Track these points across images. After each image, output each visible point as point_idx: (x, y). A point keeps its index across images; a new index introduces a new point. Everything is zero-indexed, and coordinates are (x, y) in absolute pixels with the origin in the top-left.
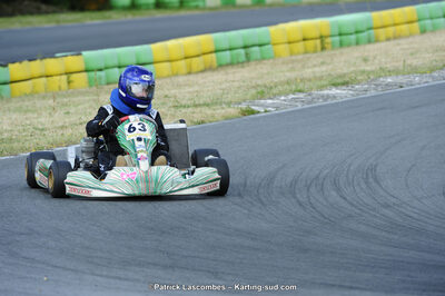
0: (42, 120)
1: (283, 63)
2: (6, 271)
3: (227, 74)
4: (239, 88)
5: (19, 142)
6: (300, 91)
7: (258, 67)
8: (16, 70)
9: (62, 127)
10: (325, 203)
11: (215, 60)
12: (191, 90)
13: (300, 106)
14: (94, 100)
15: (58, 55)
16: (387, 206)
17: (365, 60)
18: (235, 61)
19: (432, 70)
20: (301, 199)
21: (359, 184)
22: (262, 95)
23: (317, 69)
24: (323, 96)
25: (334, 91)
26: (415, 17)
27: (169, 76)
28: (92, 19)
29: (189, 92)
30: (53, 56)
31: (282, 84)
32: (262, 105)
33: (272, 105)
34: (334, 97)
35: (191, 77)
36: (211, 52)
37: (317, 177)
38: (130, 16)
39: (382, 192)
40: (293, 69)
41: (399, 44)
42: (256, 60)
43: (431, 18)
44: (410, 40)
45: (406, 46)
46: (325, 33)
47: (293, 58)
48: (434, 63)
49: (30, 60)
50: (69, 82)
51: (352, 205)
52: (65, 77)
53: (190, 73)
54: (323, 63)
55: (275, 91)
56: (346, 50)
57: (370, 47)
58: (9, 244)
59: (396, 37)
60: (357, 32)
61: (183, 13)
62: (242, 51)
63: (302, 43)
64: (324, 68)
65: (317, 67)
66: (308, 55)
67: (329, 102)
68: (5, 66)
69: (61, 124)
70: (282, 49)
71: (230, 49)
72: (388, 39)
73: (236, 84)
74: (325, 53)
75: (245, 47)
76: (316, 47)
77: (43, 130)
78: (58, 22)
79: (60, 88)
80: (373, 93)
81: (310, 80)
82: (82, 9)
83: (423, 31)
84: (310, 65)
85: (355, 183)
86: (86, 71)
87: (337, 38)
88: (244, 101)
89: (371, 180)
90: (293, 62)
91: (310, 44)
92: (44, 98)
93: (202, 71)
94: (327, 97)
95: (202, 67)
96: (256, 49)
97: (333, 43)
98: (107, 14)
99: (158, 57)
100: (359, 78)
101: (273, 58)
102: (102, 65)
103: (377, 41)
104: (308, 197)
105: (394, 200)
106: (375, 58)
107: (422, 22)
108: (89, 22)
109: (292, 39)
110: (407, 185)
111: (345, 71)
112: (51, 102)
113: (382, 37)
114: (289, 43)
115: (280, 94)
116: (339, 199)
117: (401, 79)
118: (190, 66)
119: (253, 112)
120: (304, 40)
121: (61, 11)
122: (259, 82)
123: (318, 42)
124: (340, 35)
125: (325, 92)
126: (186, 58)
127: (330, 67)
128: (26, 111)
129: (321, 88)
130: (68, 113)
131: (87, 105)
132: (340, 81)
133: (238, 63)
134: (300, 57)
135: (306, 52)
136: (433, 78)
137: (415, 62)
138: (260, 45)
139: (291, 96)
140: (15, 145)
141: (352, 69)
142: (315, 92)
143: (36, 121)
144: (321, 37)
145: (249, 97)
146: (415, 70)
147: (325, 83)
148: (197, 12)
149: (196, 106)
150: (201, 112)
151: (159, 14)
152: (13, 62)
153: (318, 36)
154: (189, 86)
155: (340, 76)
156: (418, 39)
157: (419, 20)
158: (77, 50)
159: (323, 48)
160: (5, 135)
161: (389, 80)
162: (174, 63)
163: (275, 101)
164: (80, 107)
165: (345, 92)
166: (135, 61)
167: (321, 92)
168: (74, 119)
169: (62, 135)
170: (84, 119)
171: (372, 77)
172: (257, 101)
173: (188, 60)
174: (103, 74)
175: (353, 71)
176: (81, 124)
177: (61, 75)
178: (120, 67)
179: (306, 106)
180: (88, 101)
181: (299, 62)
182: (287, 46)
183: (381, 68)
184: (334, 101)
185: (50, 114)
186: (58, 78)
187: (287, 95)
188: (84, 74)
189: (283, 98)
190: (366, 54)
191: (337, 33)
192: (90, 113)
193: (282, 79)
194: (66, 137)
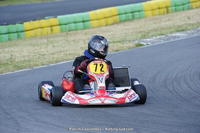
0: (43, 50)
1: (150, 20)
2: (35, 129)
3: (125, 26)
4: (132, 32)
5: (33, 61)
6: (162, 34)
7: (139, 22)
8: (27, 25)
9: (53, 54)
10: (182, 91)
11: (118, 19)
12: (110, 34)
13: (163, 42)
14: (65, 40)
15: (46, 18)
17: (189, 18)
18: (127, 19)
20: (170, 89)
21: (196, 81)
22: (144, 37)
23: (167, 23)
24: (173, 37)
25: (178, 34)
27: (97, 27)
29: (109, 35)
30: (44, 19)
31: (153, 30)
32: (145, 42)
33: (149, 41)
34: (178, 37)
35: (109, 27)
36: (116, 15)
37: (176, 77)
40: (155, 23)
42: (137, 18)
46: (168, 5)
47: (155, 17)
49: (34, 20)
50: (52, 30)
51: (195, 91)
52: (49, 28)
53: (107, 25)
54: (169, 20)
55: (150, 34)
56: (179, 13)
57: (189, 11)
58: (34, 114)
60: (183, 4)
62: (130, 14)
63: (158, 10)
64: (170, 22)
65: (167, 22)
66: (161, 16)
67: (176, 39)
68: (22, 23)
69: (52, 52)
70: (149, 13)
71: (125, 13)
72: (197, 8)
73: (130, 31)
74: (169, 15)
75: (132, 12)
76: (164, 12)
77: (43, 55)
79: (47, 33)
80: (196, 35)
81: (165, 29)
84: (164, 21)
86: (60, 25)
87: (174, 8)
88: (137, 39)
90: (155, 19)
91: (162, 10)
92: (41, 38)
93: (113, 24)
94: (175, 37)
95: (112, 22)
96: (137, 13)
97: (172, 10)
99: (92, 17)
100: (189, 27)
101: (145, 17)
102: (66, 22)
103: (192, 8)
104: (173, 88)
106: (193, 17)
109: (153, 8)
111: (181, 24)
112: (45, 41)
113: (194, 7)
115: (152, 36)
116: (188, 88)
118: (107, 22)
119: (141, 45)
120: (159, 8)
122: (142, 30)
123: (165, 9)
124: (175, 6)
125: (174, 35)
127: (173, 21)
128: (34, 46)
129: (172, 32)
130: (54, 46)
131: (62, 42)
132: (180, 29)
134: (158, 17)
135: (160, 14)
138: (139, 11)
139: (158, 37)
140: (31, 63)
141: (184, 23)
142: (169, 35)
143: (39, 51)
144: (167, 7)
145: (138, 37)
147: (174, 30)
149: (114, 42)
150: (117, 45)
152: (26, 22)
153: (165, 6)
154: (109, 32)
155: (180, 26)
158: (55, 15)
159: (168, 12)
160: (26, 58)
162: (100, 21)
163: (151, 40)
164: (59, 43)
165: (183, 34)
166: (81, 20)
167: (172, 35)
168: (57, 49)
169: (53, 58)
170: (62, 50)
171: (195, 27)
172: (142, 40)
173: (106, 19)
174: (67, 26)
175: (185, 24)
176: (61, 52)
177: (48, 27)
178: (75, 23)
179: (166, 42)
180: (62, 40)
181: (157, 19)
182: (151, 11)
183: (198, 22)
184: (179, 39)
185: (46, 47)
186: (47, 28)
187: (156, 36)
188: (58, 27)
189: (154, 38)
190: (188, 15)
191: (174, 5)
192: (65, 47)
193: (152, 28)
194: (55, 59)
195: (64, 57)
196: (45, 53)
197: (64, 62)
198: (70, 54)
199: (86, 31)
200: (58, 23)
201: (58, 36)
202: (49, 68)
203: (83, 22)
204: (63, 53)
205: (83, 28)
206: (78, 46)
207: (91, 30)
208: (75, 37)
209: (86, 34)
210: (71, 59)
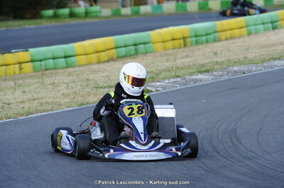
0: (8, 96)
1: (160, 56)
6: (178, 77)
7: (145, 58)
9: (22, 102)
11: (115, 53)
12: (103, 75)
13: (179, 87)
14: (40, 82)
15: (13, 51)
16: (249, 159)
17: (216, 54)
18: (128, 54)
19: (263, 62)
21: (227, 143)
22: (153, 79)
23: (184, 60)
24: (193, 80)
25: (200, 76)
26: (244, 25)
27: (86, 65)
28: (29, 25)
30: (10, 52)
31: (164, 71)
32: (154, 86)
33: (160, 86)
34: (201, 81)
35: (102, 66)
36: (113, 49)
38: (54, 23)
39: (243, 149)
40: (167, 60)
41: (235, 43)
42: (142, 53)
43: (255, 25)
44: (242, 39)
45: (241, 44)
46: (187, 34)
47: (167, 52)
48: (263, 56)
50: (20, 69)
51: (224, 158)
52: (17, 66)
53: (99, 62)
54: (187, 56)
55: (161, 76)
56: (201, 47)
57: (216, 45)
59: (232, 38)
60: (207, 35)
61: (87, 20)
62: (133, 48)
63: (171, 42)
64: (189, 59)
65: (184, 59)
66: (175, 50)
67: (198, 84)
69: (21, 100)
70: (159, 46)
71: (125, 46)
72: (227, 39)
74: (187, 49)
75: (135, 45)
76: (180, 44)
77: (9, 104)
78: (7, 26)
79: (14, 72)
80: (225, 78)
81: (182, 68)
82: (22, 18)
83: (249, 34)
84: (179, 57)
85: (224, 142)
86: (32, 61)
87: (194, 39)
89: (234, 140)
90: (167, 55)
91: (177, 42)
92: (5, 80)
93: (107, 61)
94: (196, 81)
95: (106, 58)
96: (142, 46)
97: (191, 42)
98: (39, 21)
99: (78, 52)
100: (216, 67)
101: (153, 52)
102: (42, 58)
103: (220, 40)
105: (252, 154)
106: (222, 53)
107: (248, 28)
108: (27, 27)
109: (165, 40)
110: (259, 143)
111: (204, 62)
112: (12, 83)
113: (223, 38)
114: (163, 42)
115: (164, 79)
116: (215, 153)
117: (243, 68)
118: (99, 58)
119: (148, 91)
120: (173, 40)
121: (8, 19)
123: (182, 41)
124: (196, 36)
125: (195, 77)
126: (97, 52)
127: (193, 58)
129: (192, 74)
130: (24, 92)
131: (35, 86)
132: (203, 69)
133: (131, 55)
134: (171, 52)
135: (174, 48)
136: (264, 66)
137: (249, 56)
138: (144, 44)
139: (173, 80)
141: (209, 60)
142: (187, 77)
143: (3, 98)
144: (184, 38)
146: (251, 62)
147: (194, 71)
148: (96, 20)
151: (73, 21)
153: (181, 37)
154: (102, 72)
155: (203, 66)
156: (247, 39)
157: (247, 26)
158: (25, 47)
159: (185, 45)
161: (236, 69)
162: (89, 56)
163: (162, 83)
164: (31, 87)
165: (207, 77)
166: (63, 55)
167: (192, 77)
168: (29, 96)
169: (23, 108)
170: (36, 96)
171: (224, 66)
172: (150, 83)
173: (98, 54)
174: (43, 63)
175: (209, 62)
176: (34, 100)
177: (15, 64)
178: (53, 59)
179: (183, 87)
180: (36, 83)
181: (171, 55)
182: (162, 44)
183: (228, 60)
184: (201, 83)
185: (13, 93)
186: (14, 66)
187: (169, 79)
188: (30, 64)
189: (166, 81)
190: (215, 50)
191: (194, 35)
192: (39, 92)
193: (163, 67)
194: (26, 110)
195: (39, 108)
196: (11, 101)
197: (39, 114)
198: (47, 103)
199: (69, 70)
200: (29, 59)
201: (30, 77)
202: (16, 123)
203: (65, 57)
204: (37, 101)
205: (65, 65)
206: (58, 91)
207: (77, 69)
208: (54, 78)
209: (70, 74)
210: (48, 111)
